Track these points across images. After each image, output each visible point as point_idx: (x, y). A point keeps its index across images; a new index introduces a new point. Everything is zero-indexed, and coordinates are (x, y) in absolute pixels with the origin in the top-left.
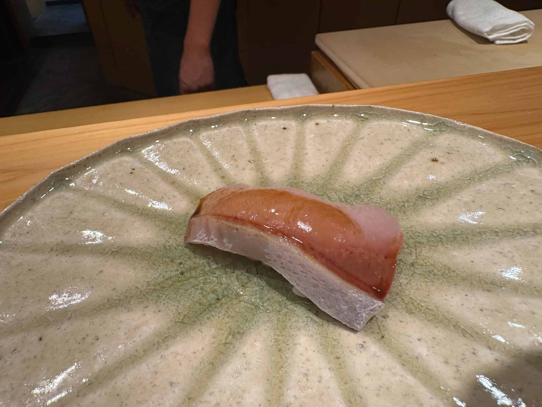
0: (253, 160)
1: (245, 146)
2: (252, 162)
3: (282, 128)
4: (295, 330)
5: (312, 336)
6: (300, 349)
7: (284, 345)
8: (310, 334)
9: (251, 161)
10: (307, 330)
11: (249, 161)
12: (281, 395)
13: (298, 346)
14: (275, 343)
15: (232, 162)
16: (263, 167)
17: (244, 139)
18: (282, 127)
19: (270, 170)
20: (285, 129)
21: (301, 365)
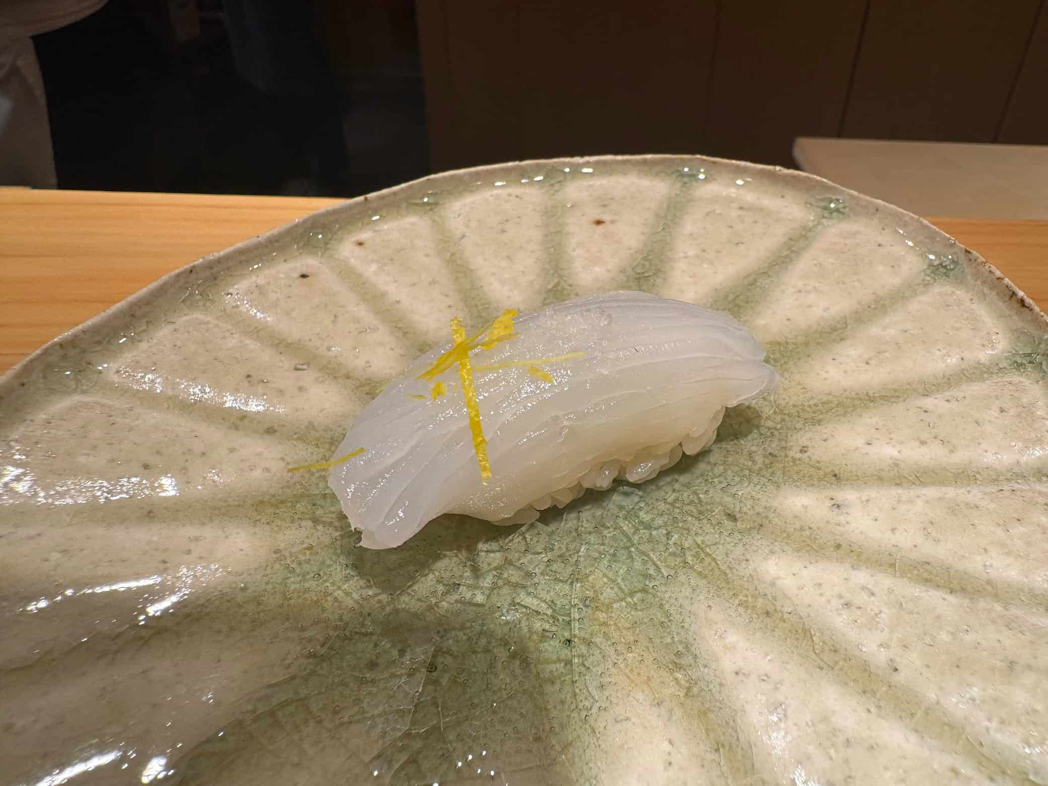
0: (301, 363)
1: (252, 345)
2: (305, 367)
3: (298, 278)
4: (744, 566)
5: (772, 552)
6: (788, 583)
7: (760, 600)
8: (768, 552)
9: (298, 367)
10: (757, 551)
11: (296, 369)
12: (865, 668)
13: (778, 582)
14: (749, 611)
15: (260, 389)
16: (340, 365)
17: (234, 331)
18: (296, 275)
19: (360, 363)
20: (304, 276)
21: (823, 599)
